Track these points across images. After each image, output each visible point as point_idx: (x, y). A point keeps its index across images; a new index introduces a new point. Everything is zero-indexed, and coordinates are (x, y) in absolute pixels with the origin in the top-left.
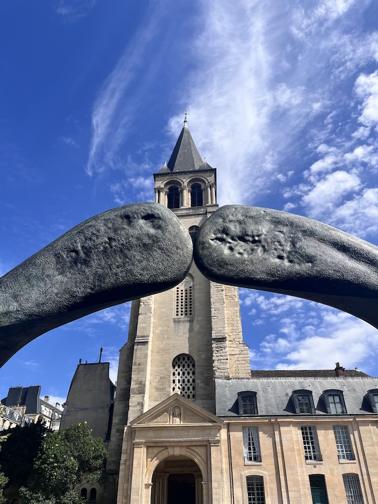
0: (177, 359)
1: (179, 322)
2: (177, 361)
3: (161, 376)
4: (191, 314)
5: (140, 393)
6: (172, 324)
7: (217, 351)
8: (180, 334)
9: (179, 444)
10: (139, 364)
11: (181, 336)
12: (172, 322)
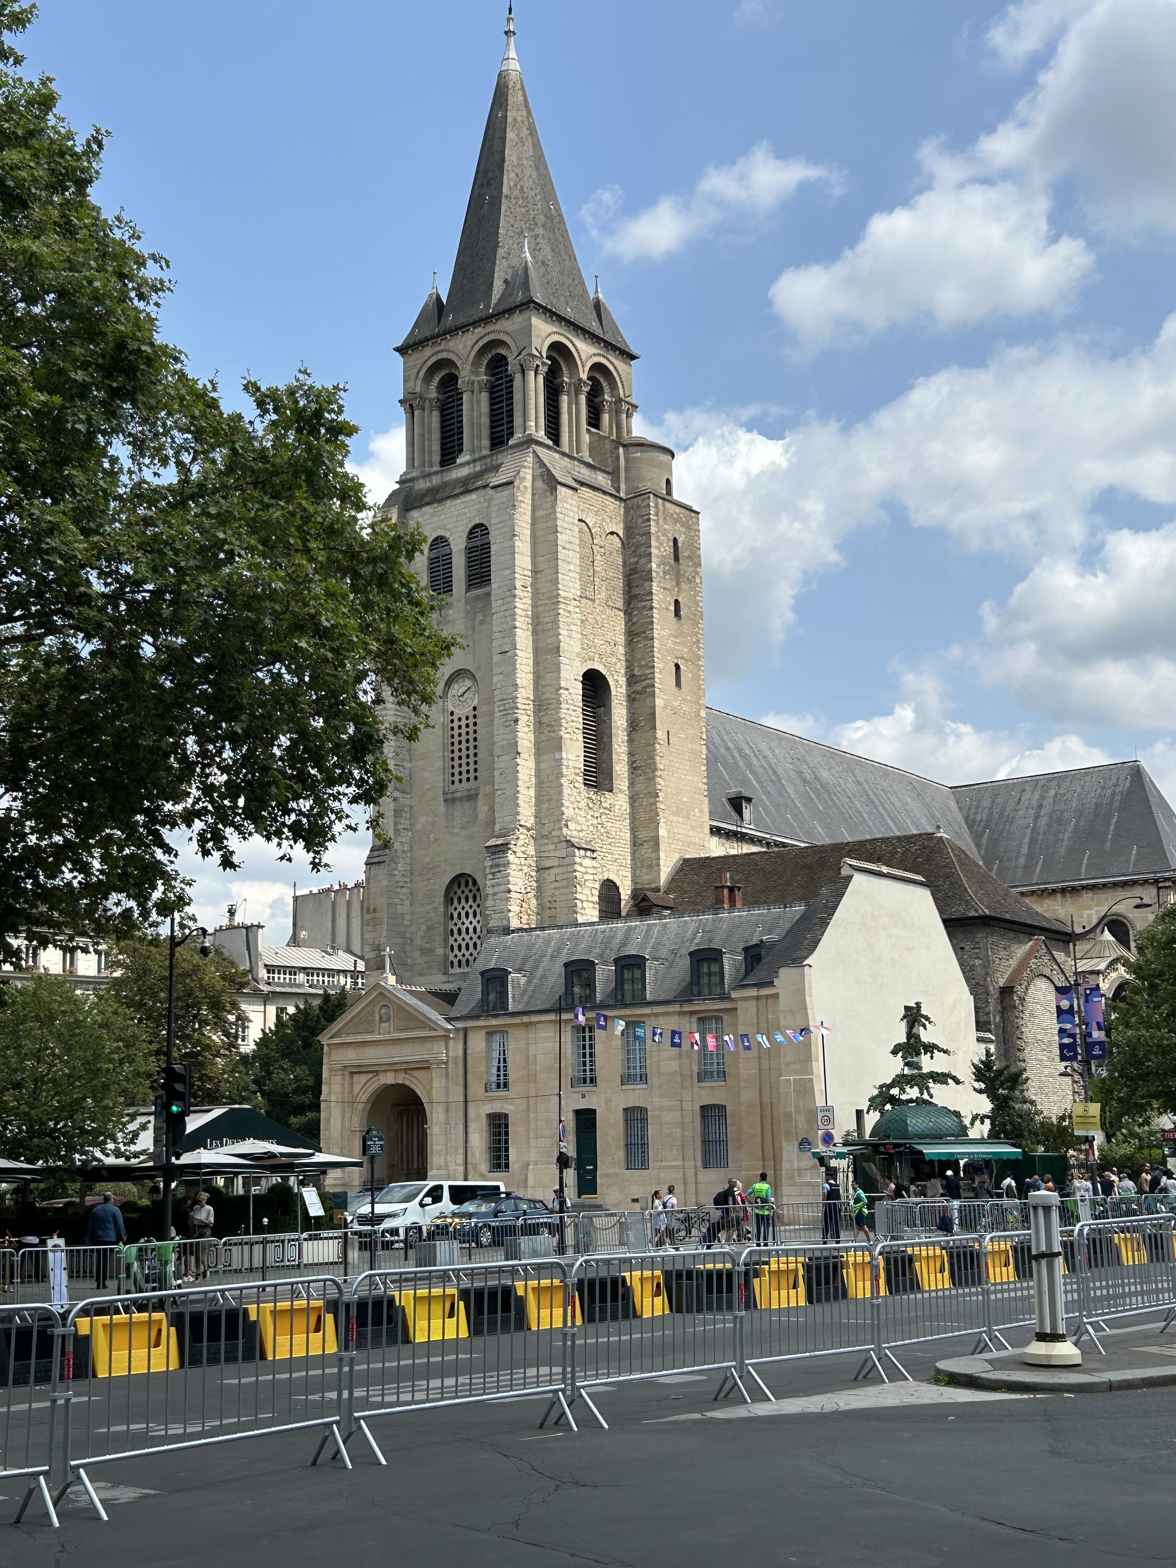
0: (456, 885)
1: (453, 800)
2: (456, 889)
3: (428, 923)
4: (476, 778)
5: (378, 969)
6: (442, 809)
7: (493, 874)
8: (456, 830)
9: (393, 1068)
10: (375, 910)
11: (458, 834)
12: (442, 803)
